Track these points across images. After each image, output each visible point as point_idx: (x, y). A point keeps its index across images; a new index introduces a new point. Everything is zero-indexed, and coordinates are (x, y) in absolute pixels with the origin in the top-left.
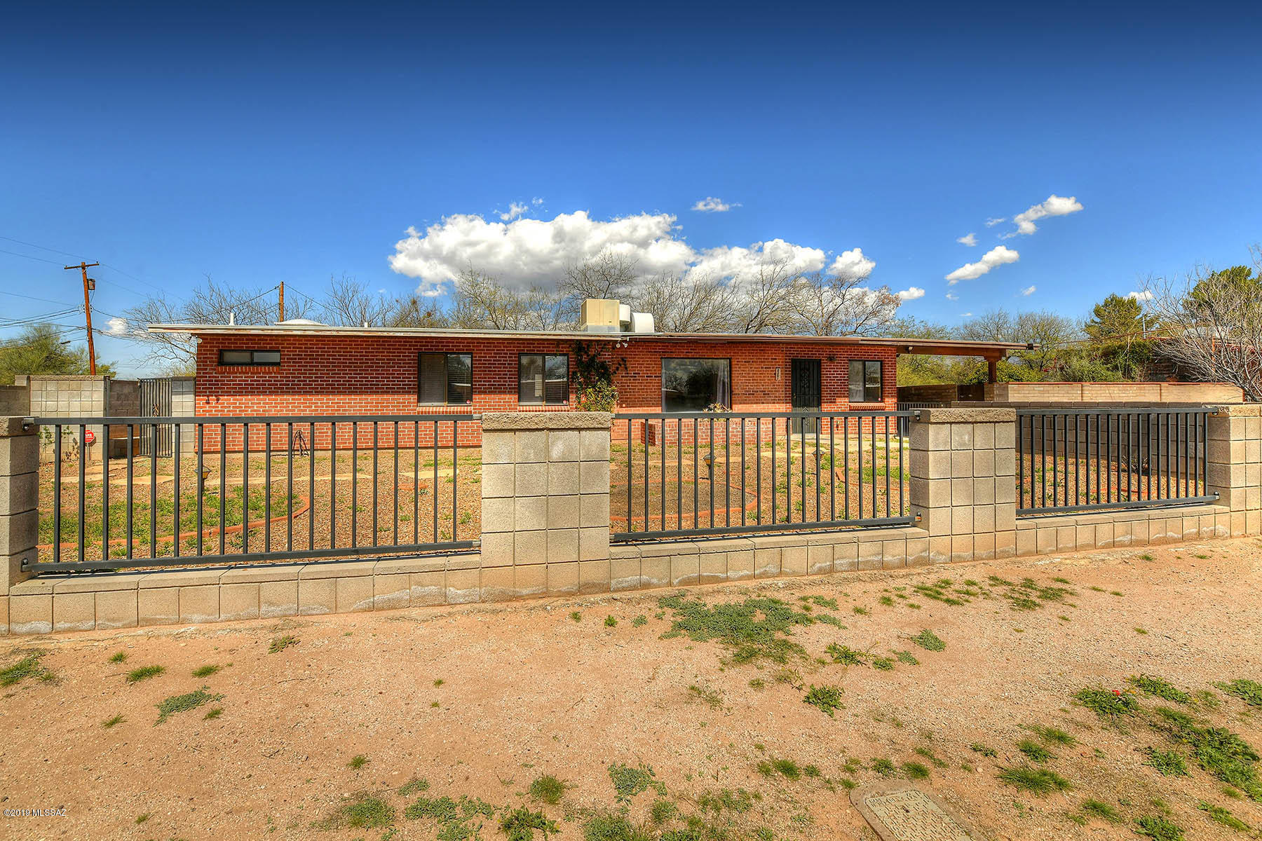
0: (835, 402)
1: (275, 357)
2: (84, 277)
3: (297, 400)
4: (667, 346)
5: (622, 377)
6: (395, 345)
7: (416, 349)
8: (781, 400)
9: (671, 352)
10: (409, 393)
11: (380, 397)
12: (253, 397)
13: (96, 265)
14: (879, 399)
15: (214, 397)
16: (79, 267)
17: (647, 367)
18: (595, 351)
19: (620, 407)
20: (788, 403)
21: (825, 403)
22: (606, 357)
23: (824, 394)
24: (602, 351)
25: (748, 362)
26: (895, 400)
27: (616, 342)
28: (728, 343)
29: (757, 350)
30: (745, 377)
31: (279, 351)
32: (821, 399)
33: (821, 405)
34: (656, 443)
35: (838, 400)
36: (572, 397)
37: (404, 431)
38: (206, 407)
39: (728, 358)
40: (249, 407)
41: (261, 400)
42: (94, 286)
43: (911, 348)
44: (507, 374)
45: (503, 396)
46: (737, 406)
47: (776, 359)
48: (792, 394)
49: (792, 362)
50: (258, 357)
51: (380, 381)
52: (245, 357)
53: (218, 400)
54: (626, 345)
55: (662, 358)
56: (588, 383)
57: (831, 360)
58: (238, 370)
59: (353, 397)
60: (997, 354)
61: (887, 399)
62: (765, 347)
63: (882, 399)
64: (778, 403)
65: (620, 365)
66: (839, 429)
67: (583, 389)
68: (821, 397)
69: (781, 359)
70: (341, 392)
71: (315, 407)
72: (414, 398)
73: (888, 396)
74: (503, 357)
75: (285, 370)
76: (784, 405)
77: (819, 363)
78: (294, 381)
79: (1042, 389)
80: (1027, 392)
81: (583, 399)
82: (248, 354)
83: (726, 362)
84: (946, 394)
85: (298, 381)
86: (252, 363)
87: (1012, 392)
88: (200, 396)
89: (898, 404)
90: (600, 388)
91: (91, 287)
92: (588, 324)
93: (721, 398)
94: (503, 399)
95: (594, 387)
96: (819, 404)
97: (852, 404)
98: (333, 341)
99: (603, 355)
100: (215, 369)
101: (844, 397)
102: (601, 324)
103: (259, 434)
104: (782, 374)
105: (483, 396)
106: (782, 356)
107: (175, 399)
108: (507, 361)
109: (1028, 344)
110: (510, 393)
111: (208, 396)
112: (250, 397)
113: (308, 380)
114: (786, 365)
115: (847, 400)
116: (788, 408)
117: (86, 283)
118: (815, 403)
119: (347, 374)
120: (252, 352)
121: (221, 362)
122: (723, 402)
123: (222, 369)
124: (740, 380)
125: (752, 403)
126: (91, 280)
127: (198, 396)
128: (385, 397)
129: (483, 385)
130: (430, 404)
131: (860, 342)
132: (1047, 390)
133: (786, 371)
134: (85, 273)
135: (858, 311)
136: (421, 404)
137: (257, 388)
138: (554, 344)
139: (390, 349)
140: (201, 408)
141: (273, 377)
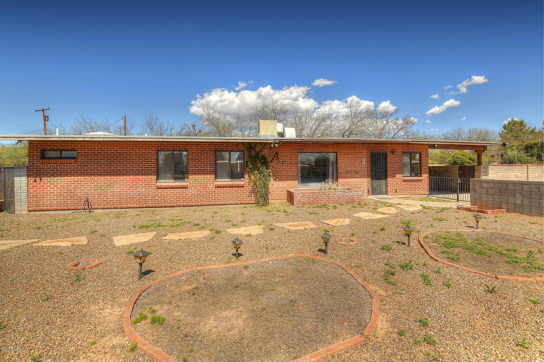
0: (395, 177)
1: (74, 154)
2: (43, 115)
3: (86, 179)
4: (301, 146)
5: (276, 163)
6: (143, 146)
7: (155, 149)
8: (365, 176)
9: (303, 149)
10: (151, 174)
11: (134, 177)
12: (61, 178)
13: (48, 109)
14: (419, 175)
15: (39, 178)
16: (41, 110)
17: (290, 158)
18: (259, 149)
19: (275, 181)
20: (369, 177)
21: (389, 177)
22: (266, 152)
23: (389, 172)
24: (263, 149)
25: (346, 154)
26: (428, 175)
27: (271, 143)
28: (336, 143)
29: (351, 147)
30: (345, 163)
31: (76, 150)
32: (387, 175)
33: (387, 179)
34: (295, 203)
35: (397, 176)
36: (246, 176)
37: (149, 197)
38: (34, 184)
39: (335, 152)
40: (59, 184)
41: (66, 179)
42: (48, 120)
43: (436, 146)
44: (208, 163)
45: (206, 176)
46: (340, 179)
47: (362, 152)
48: (371, 173)
49: (371, 154)
50: (65, 154)
51: (134, 168)
52: (56, 154)
53: (41, 180)
54: (277, 145)
55: (298, 152)
56: (255, 167)
57: (392, 153)
58: (51, 162)
59: (119, 177)
60: (482, 149)
61: (423, 175)
62: (356, 146)
63: (420, 175)
64: (363, 178)
65: (275, 156)
66: (397, 192)
67: (252, 171)
68: (387, 174)
69: (364, 153)
70: (112, 174)
71: (97, 183)
72: (154, 177)
73: (424, 173)
74: (206, 153)
75: (79, 161)
76: (367, 178)
77: (386, 155)
78: (85, 168)
79: (506, 168)
80: (498, 170)
81: (253, 177)
82: (59, 152)
83: (334, 154)
84: (451, 170)
85: (87, 168)
86: (61, 158)
87: (491, 170)
88: (30, 177)
89: (430, 178)
90: (261, 171)
91: (47, 120)
92: (260, 133)
93: (331, 175)
94: (206, 178)
95: (258, 170)
96: (386, 178)
97: (404, 178)
98: (107, 144)
99: (264, 151)
100: (38, 162)
101: (400, 174)
102: (268, 134)
103: (65, 199)
104: (365, 161)
105: (194, 176)
106: (366, 151)
107: (17, 179)
108: (208, 155)
109: (503, 143)
110: (210, 174)
111: (35, 177)
112: (59, 178)
113: (92, 167)
114: (368, 156)
115: (401, 175)
116: (369, 181)
117: (44, 118)
118: (384, 177)
119: (115, 164)
120: (61, 151)
121: (43, 157)
122: (333, 178)
123: (42, 161)
124: (342, 165)
125: (349, 178)
126: (47, 116)
127: (29, 177)
128: (137, 177)
129: (194, 169)
130: (164, 181)
131: (411, 143)
132: (509, 169)
133: (368, 159)
134: (44, 113)
135: (394, 127)
136: (159, 181)
137: (63, 173)
138: (235, 145)
139: (140, 148)
140: (31, 184)
141: (72, 166)
